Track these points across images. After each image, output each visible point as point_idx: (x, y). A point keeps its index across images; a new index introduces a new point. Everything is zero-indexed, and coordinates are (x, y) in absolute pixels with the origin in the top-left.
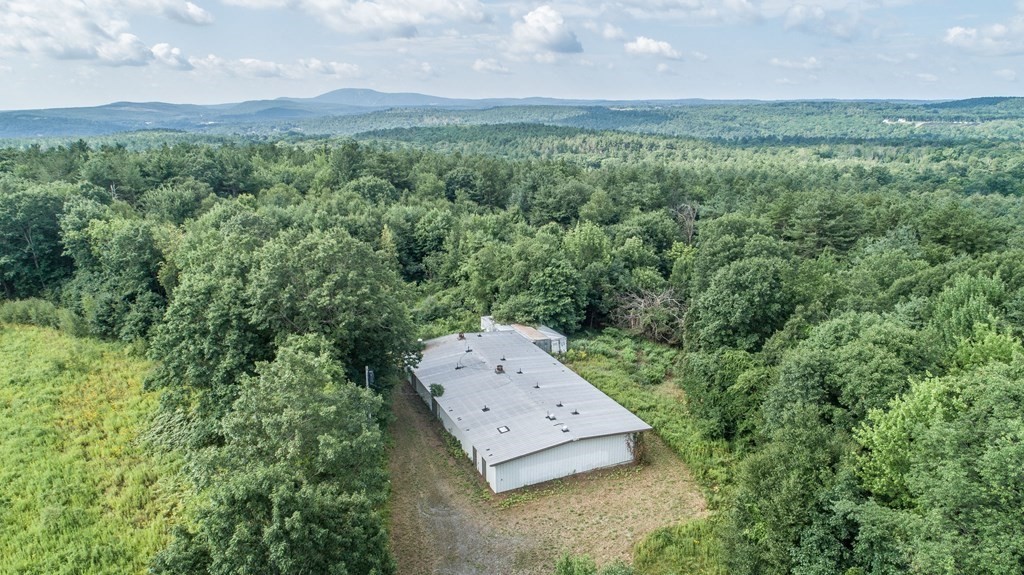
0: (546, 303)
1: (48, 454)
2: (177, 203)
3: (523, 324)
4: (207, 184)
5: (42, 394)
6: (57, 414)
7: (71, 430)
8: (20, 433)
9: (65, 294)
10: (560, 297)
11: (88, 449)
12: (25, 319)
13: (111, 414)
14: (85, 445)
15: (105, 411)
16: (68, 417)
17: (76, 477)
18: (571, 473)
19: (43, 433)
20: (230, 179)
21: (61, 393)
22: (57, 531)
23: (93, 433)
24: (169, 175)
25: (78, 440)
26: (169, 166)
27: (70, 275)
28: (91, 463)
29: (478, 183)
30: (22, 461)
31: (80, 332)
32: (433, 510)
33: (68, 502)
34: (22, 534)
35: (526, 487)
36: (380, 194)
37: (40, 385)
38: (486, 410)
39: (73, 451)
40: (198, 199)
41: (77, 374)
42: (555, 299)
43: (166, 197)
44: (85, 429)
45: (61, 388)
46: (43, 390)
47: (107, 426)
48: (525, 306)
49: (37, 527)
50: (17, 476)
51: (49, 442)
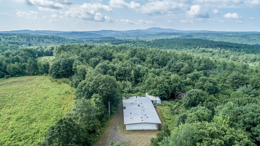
0: (159, 92)
1: (58, 108)
2: (95, 61)
3: (153, 96)
4: (102, 57)
5: (62, 97)
6: (62, 101)
7: (63, 104)
8: (56, 104)
9: (72, 78)
10: (163, 91)
11: (64, 108)
12: (65, 82)
13: (70, 103)
14: (64, 107)
15: (70, 102)
16: (64, 102)
17: (60, 113)
18: (143, 129)
19: (59, 104)
20: (107, 56)
21: (65, 97)
22: (54, 121)
23: (66, 106)
24: (95, 55)
25: (63, 106)
26: (96, 53)
27: (74, 74)
28: (64, 111)
29: (160, 60)
30: (54, 108)
31: (72, 86)
32: (113, 131)
33: (57, 117)
34: (50, 120)
35: (133, 130)
36: (136, 62)
37: (62, 95)
38: (131, 113)
39: (62, 108)
40: (100, 60)
41: (68, 94)
42: (161, 91)
43: (93, 60)
44: (65, 105)
45: (65, 96)
46: (62, 96)
47: (68, 105)
48: (155, 92)
49: (52, 120)
50: (52, 111)
51: (59, 106)
